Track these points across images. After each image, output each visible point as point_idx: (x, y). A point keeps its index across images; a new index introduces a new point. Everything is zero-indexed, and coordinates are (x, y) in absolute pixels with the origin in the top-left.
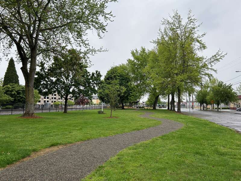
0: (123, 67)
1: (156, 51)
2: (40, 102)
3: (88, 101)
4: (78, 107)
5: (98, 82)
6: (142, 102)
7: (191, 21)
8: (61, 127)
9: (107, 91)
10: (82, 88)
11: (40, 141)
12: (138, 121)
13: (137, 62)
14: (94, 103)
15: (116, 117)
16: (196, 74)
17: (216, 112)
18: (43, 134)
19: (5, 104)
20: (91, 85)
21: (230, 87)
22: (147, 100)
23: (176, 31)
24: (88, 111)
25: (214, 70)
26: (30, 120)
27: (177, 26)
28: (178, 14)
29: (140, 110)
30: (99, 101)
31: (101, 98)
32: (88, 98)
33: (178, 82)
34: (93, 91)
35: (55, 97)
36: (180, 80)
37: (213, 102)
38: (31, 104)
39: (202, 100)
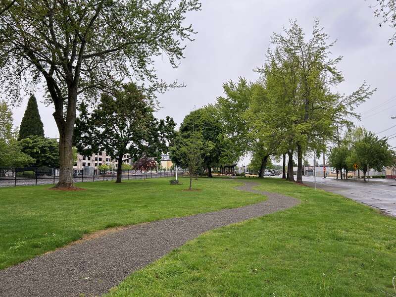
0: (210, 110)
1: (263, 84)
2: (76, 165)
3: (153, 164)
4: (138, 173)
5: (170, 133)
6: (241, 167)
7: (318, 37)
8: (117, 203)
9: (184, 149)
10: (145, 143)
11: (90, 221)
12: (232, 196)
13: (233, 102)
14: (164, 167)
15: (197, 190)
16: (326, 122)
17: (361, 182)
18: (92, 212)
19: (23, 168)
20: (160, 138)
21: (384, 142)
22: (250, 162)
23: (295, 53)
24: (154, 179)
25: (356, 116)
26: (68, 193)
27: (296, 45)
28: (297, 26)
29: (238, 180)
30: (171, 164)
31: (176, 160)
32: (155, 159)
33: (297, 135)
34: (162, 148)
35: (100, 157)
36: (300, 131)
37: (357, 166)
38: (69, 169)
39: (340, 163)
